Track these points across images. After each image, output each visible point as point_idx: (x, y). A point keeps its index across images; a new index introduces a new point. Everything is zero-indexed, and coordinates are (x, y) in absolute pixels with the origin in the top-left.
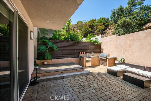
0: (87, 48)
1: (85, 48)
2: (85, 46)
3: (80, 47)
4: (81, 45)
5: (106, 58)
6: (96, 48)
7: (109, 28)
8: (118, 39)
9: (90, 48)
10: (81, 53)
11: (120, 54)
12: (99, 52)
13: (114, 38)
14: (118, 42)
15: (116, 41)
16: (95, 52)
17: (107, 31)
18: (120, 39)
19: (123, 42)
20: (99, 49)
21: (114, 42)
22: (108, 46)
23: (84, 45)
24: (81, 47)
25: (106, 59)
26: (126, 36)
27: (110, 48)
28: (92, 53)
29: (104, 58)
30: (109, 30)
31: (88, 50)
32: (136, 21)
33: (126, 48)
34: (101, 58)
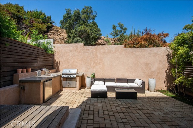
0: (32, 58)
1: (28, 58)
2: (28, 55)
3: (16, 57)
4: (21, 52)
5: (75, 76)
6: (48, 60)
7: (53, 31)
8: (87, 50)
9: (39, 59)
10: (20, 70)
11: (89, 69)
12: (52, 67)
13: (80, 47)
14: (87, 54)
15: (83, 52)
16: (46, 67)
17: (50, 35)
18: (89, 50)
19: (93, 54)
20: (51, 62)
21: (80, 53)
22: (70, 58)
23: (26, 53)
24: (20, 57)
25: (77, 77)
26: (96, 48)
27: (73, 61)
28: (44, 69)
29: (72, 76)
30: (54, 35)
31: (36, 64)
32: (93, 34)
33: (96, 62)
34: (66, 76)
